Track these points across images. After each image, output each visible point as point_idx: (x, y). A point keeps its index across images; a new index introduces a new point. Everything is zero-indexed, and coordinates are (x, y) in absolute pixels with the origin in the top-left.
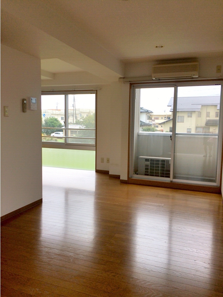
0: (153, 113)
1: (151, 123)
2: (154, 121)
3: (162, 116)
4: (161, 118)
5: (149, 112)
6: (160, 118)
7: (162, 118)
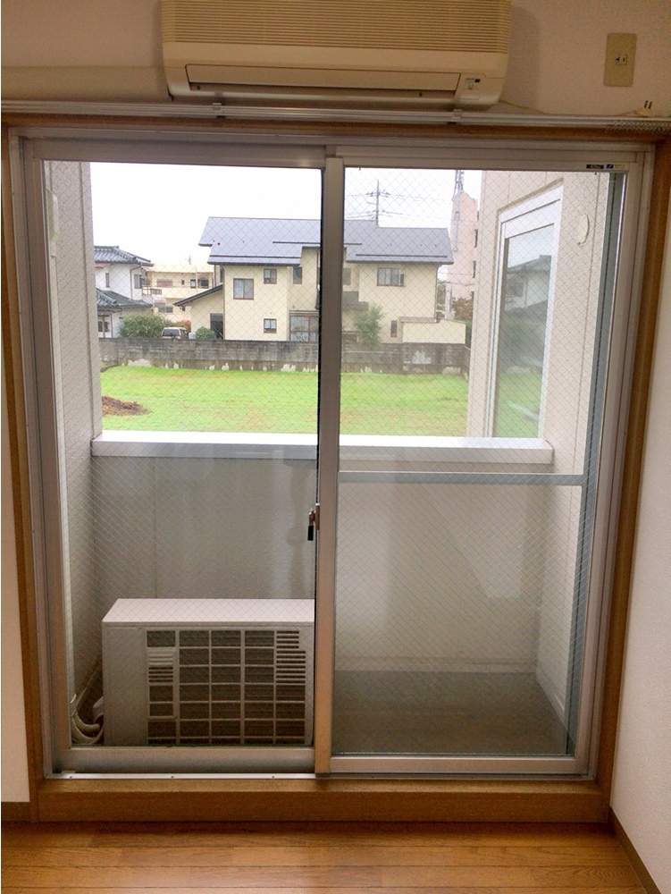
0: (152, 265)
1: (148, 301)
2: (157, 292)
3: (183, 278)
4: (180, 284)
5: (139, 263)
6: (177, 281)
7: (183, 282)
